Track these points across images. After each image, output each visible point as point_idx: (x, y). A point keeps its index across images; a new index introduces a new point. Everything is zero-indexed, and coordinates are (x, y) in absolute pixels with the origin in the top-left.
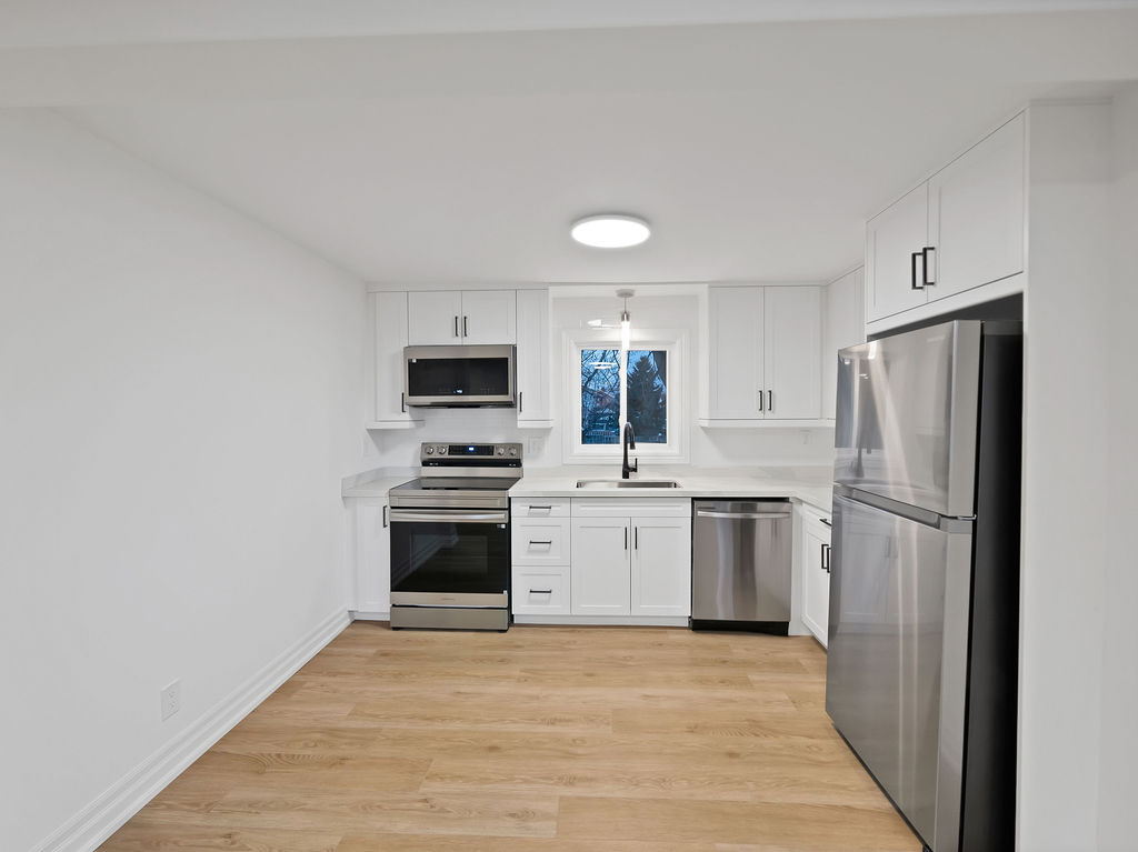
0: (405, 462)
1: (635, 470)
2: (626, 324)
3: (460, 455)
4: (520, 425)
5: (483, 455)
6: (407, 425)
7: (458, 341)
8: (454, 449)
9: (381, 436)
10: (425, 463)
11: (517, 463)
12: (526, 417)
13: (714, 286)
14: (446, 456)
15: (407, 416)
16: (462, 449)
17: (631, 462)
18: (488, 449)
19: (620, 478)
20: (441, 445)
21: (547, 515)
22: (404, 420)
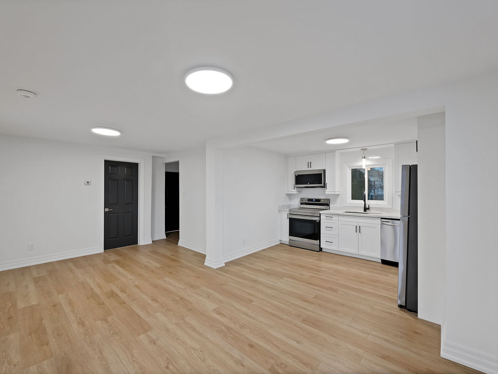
0: (296, 203)
1: (368, 209)
2: (364, 160)
3: (311, 202)
4: (326, 193)
5: (317, 202)
6: (295, 193)
7: (309, 169)
8: (309, 200)
9: (290, 196)
10: (301, 204)
11: (328, 205)
12: (329, 191)
13: (396, 144)
14: (307, 202)
15: (295, 190)
16: (311, 200)
17: (367, 207)
18: (319, 200)
19: (363, 211)
20: (306, 199)
21: (331, 220)
22: (295, 191)
